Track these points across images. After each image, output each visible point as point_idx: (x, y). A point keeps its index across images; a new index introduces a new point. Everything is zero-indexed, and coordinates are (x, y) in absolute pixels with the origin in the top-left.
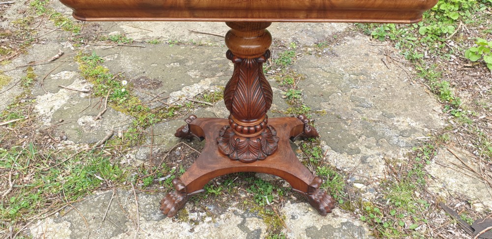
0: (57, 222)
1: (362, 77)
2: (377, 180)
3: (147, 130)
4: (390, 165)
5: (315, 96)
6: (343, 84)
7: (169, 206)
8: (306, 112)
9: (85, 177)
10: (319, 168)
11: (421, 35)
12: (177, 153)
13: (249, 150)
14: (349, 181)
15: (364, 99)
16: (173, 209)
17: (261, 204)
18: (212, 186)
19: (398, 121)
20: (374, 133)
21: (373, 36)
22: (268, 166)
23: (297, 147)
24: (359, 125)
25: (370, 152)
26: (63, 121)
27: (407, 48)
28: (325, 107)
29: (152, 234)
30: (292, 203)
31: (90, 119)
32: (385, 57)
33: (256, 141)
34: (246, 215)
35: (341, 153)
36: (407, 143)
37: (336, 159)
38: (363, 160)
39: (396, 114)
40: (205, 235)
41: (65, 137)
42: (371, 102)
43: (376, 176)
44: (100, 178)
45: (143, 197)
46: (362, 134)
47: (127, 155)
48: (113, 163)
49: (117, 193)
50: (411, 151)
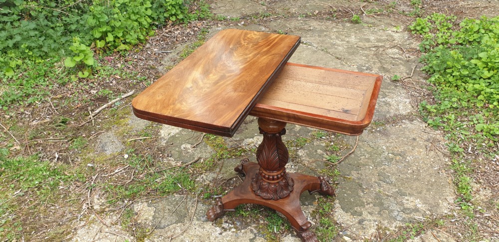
0: (148, 206)
1: (398, 158)
2: (362, 239)
3: (219, 162)
4: (380, 231)
5: (350, 164)
6: (379, 160)
7: (211, 214)
8: (335, 175)
9: (172, 183)
10: (323, 218)
11: (477, 131)
12: (232, 182)
13: (267, 191)
14: (341, 233)
15: (389, 176)
16: (213, 216)
17: (270, 230)
18: (244, 210)
19: (408, 200)
20: (381, 204)
21: (429, 124)
22: (277, 205)
23: (316, 199)
24: (373, 195)
25: (369, 217)
26: (172, 144)
27: (454, 140)
28: (354, 175)
29: (197, 229)
30: (292, 236)
31: (189, 146)
32: (430, 145)
33: (273, 186)
34: (257, 234)
35: (346, 212)
36: (404, 218)
37: (340, 215)
38: (360, 222)
39: (409, 194)
40: (228, 239)
41: (170, 155)
42: (393, 180)
43: (364, 236)
44: (180, 186)
45: (200, 205)
46: (371, 203)
47: (202, 176)
48: (191, 179)
49: (187, 198)
50: (404, 225)
